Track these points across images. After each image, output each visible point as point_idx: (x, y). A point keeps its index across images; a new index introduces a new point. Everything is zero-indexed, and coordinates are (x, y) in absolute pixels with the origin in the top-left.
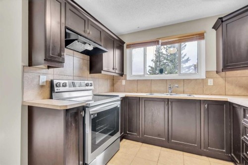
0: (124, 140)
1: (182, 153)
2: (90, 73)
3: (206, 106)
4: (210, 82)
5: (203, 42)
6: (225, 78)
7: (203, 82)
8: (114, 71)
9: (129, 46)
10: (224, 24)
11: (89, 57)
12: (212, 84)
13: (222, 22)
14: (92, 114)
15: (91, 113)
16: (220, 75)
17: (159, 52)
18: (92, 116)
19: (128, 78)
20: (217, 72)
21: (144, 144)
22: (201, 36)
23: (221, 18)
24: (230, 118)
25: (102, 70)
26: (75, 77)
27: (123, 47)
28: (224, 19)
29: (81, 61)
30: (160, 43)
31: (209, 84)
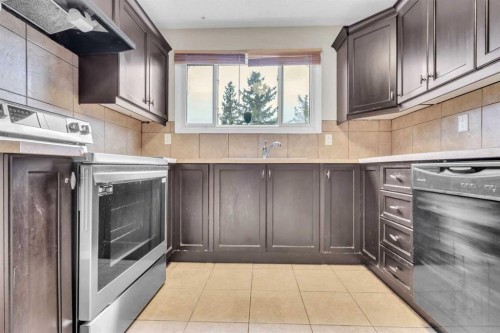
0: (172, 264)
1: (289, 266)
2: (80, 102)
3: (328, 174)
4: (329, 140)
5: (318, 68)
6: (348, 133)
7: (319, 138)
8: (146, 106)
9: (181, 57)
10: (351, 38)
11: (76, 57)
12: (331, 144)
13: (348, 34)
14: (101, 185)
15: (97, 181)
16: (341, 128)
17: (229, 100)
18: (100, 190)
19: (178, 129)
20: (338, 123)
21: (217, 265)
22: (315, 57)
23: (346, 28)
24: (361, 192)
25: (117, 94)
26: (29, 100)
27: (167, 58)
28: (350, 30)
29: (53, 61)
30: (247, 61)
31: (327, 143)
